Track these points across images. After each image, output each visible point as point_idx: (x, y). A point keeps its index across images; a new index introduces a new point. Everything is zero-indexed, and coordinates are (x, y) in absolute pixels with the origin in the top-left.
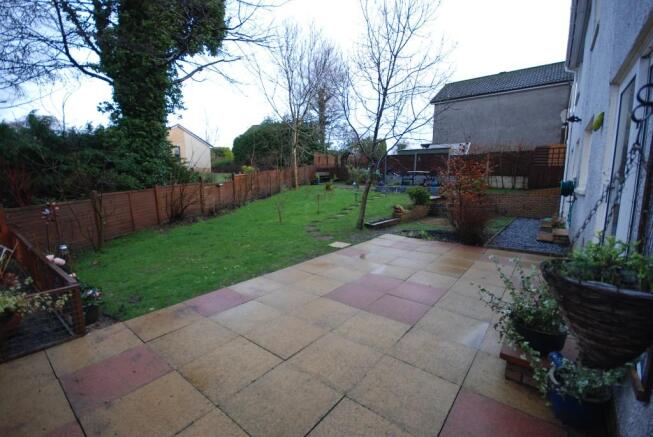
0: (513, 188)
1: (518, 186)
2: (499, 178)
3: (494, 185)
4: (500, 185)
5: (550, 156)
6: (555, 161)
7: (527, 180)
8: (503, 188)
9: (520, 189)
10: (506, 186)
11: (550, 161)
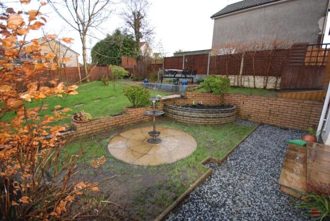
0: (265, 88)
1: (270, 86)
2: (251, 78)
3: (246, 84)
4: (252, 85)
5: (308, 54)
6: (313, 59)
7: (279, 80)
8: (255, 88)
9: (271, 90)
10: (257, 86)
11: (307, 60)
